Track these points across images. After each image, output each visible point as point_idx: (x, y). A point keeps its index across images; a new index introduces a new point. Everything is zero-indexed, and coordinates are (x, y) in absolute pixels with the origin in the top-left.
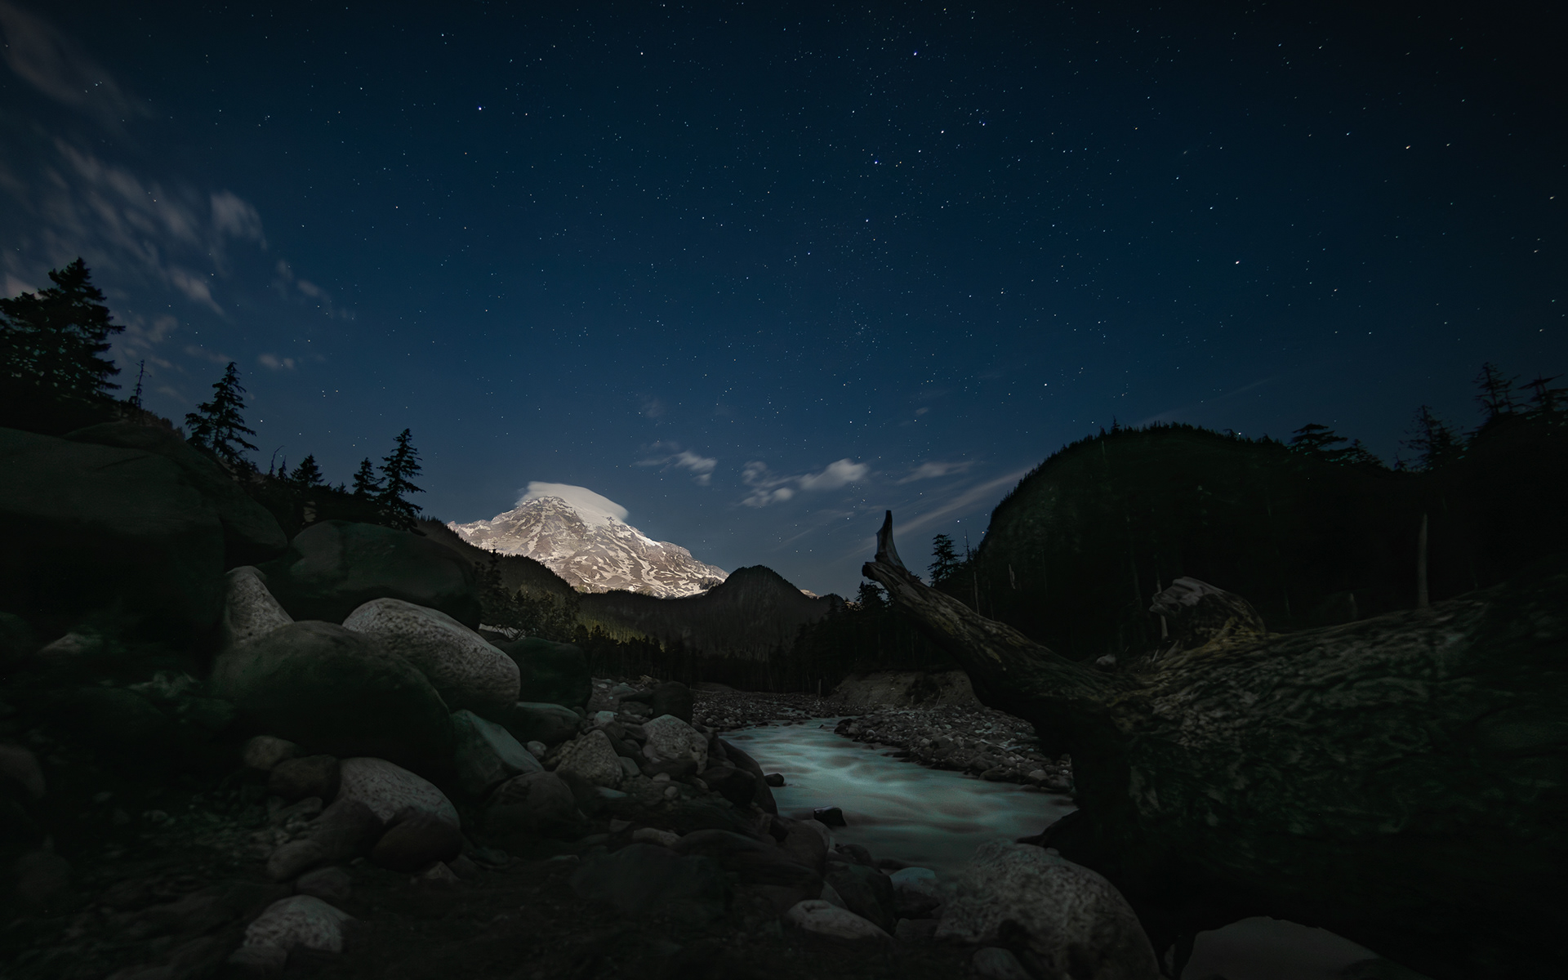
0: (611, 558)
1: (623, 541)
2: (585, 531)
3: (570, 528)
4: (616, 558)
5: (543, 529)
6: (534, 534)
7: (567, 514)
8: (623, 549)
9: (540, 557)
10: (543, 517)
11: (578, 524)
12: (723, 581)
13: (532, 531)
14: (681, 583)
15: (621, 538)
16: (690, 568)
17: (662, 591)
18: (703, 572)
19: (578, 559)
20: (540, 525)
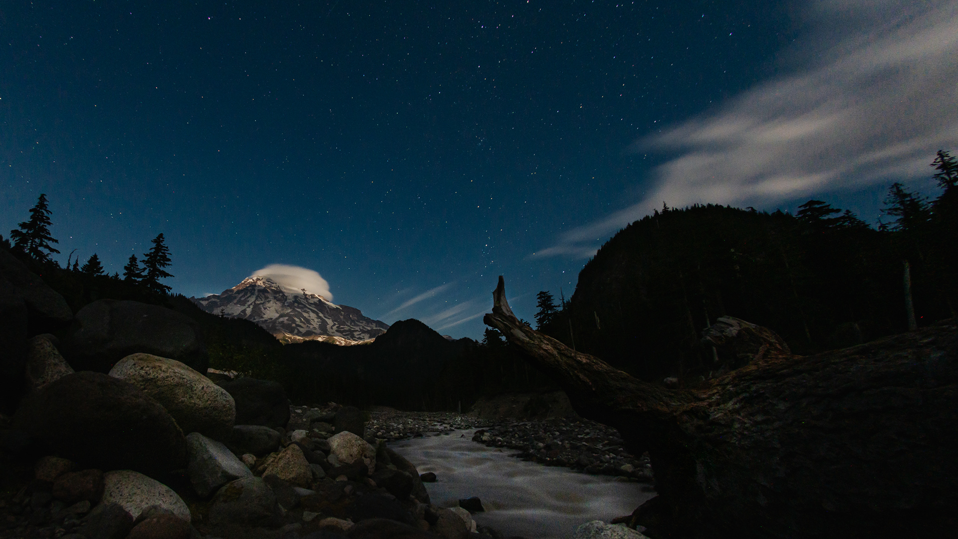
0: (305, 318)
1: (313, 306)
2: (286, 300)
3: (275, 298)
4: (309, 318)
5: (256, 299)
6: (249, 303)
7: (273, 288)
8: (313, 312)
9: (255, 319)
10: (256, 291)
11: (281, 294)
12: (386, 331)
13: (248, 301)
14: (355, 334)
15: (312, 304)
16: (362, 323)
17: (342, 340)
18: (371, 325)
19: (281, 319)
20: (254, 297)
